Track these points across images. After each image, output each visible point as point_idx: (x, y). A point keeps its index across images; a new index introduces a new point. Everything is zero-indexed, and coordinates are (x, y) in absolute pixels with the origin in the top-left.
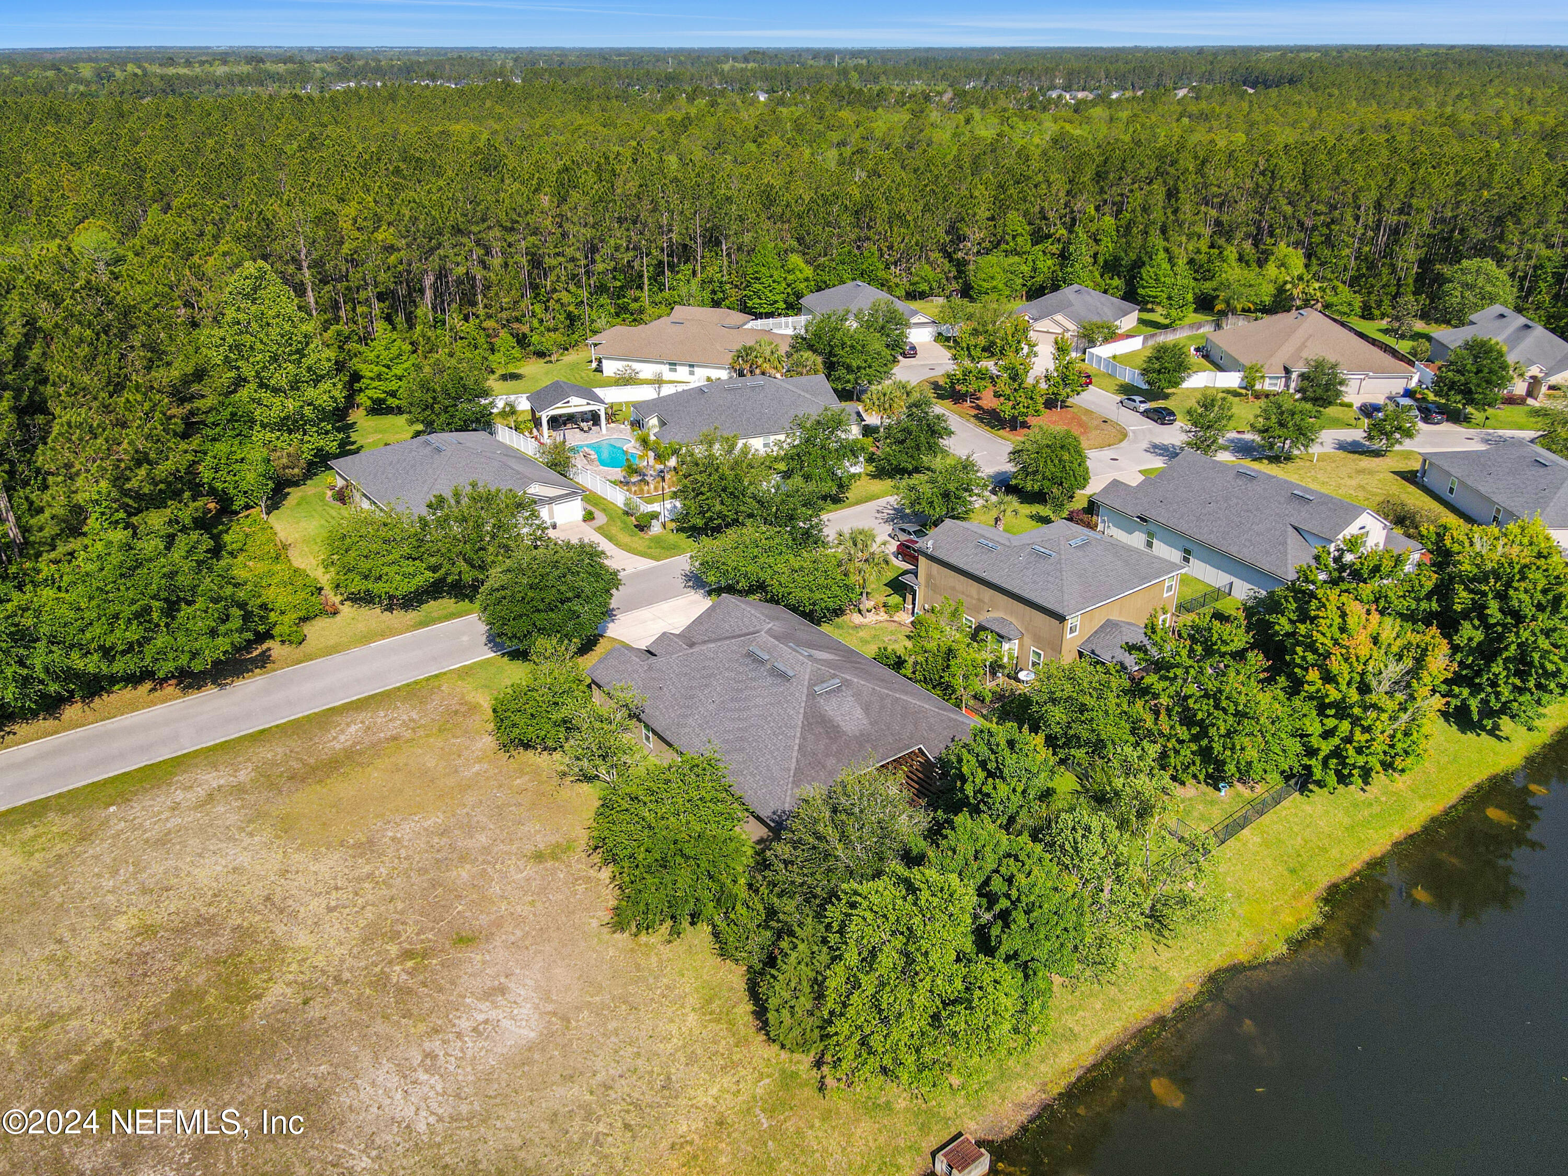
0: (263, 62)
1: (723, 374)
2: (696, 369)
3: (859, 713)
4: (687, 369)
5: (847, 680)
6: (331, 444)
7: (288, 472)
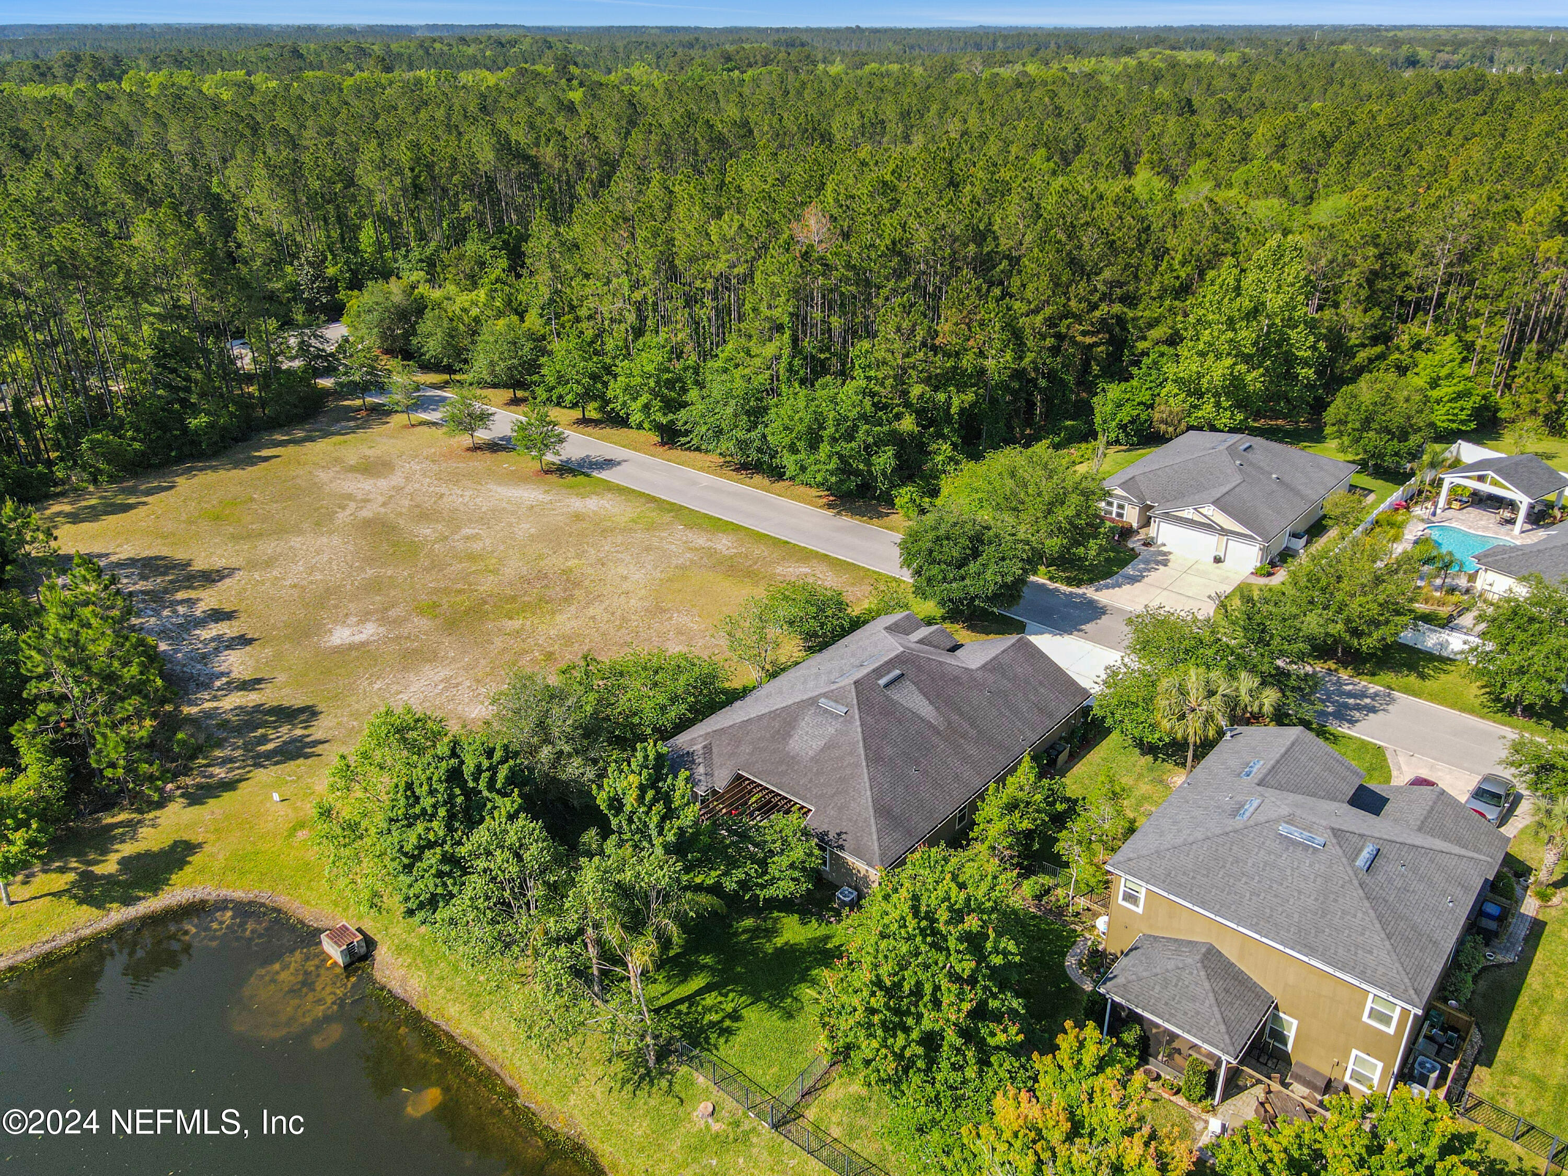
3: (819, 743)
5: (853, 717)
6: (1224, 420)
7: (1163, 427)
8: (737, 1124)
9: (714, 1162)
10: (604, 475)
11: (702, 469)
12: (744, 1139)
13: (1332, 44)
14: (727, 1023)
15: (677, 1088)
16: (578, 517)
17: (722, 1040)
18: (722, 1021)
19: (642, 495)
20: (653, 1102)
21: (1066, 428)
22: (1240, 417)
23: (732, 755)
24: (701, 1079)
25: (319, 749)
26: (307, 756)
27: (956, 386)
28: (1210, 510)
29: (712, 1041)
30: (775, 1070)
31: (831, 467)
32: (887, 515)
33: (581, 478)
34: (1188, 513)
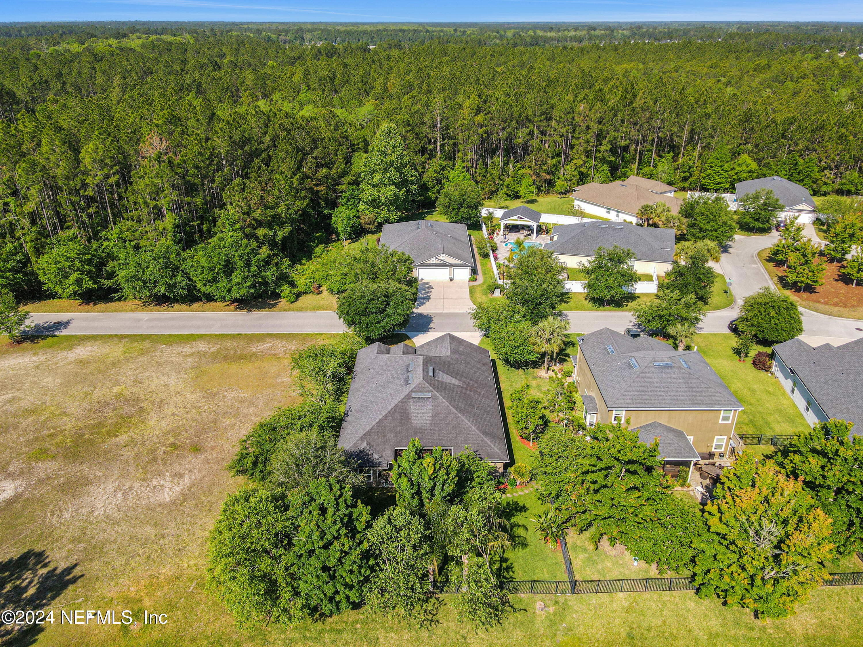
0: (595, 30)
1: (634, 220)
2: (620, 214)
3: (428, 416)
4: (615, 213)
5: (436, 396)
6: (393, 217)
7: (367, 226)
8: (557, 602)
9: (564, 625)
10: (65, 332)
11: (132, 311)
12: (565, 607)
13: (228, 31)
14: (504, 565)
15: (516, 607)
16: (83, 362)
17: (511, 573)
18: (501, 566)
19: (110, 337)
20: (512, 620)
21: (318, 237)
22: (399, 214)
23: (385, 442)
24: (523, 595)
25: (76, 572)
26: (74, 581)
27: (277, 225)
28: (444, 257)
29: (508, 576)
30: (545, 570)
31: (248, 284)
32: (277, 304)
33: (49, 339)
34: (433, 261)
